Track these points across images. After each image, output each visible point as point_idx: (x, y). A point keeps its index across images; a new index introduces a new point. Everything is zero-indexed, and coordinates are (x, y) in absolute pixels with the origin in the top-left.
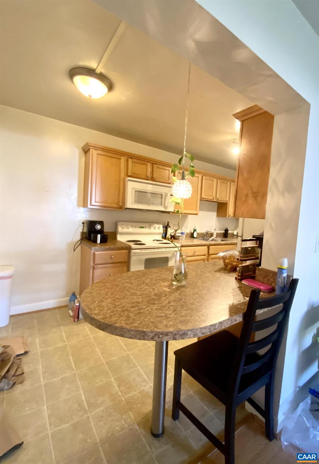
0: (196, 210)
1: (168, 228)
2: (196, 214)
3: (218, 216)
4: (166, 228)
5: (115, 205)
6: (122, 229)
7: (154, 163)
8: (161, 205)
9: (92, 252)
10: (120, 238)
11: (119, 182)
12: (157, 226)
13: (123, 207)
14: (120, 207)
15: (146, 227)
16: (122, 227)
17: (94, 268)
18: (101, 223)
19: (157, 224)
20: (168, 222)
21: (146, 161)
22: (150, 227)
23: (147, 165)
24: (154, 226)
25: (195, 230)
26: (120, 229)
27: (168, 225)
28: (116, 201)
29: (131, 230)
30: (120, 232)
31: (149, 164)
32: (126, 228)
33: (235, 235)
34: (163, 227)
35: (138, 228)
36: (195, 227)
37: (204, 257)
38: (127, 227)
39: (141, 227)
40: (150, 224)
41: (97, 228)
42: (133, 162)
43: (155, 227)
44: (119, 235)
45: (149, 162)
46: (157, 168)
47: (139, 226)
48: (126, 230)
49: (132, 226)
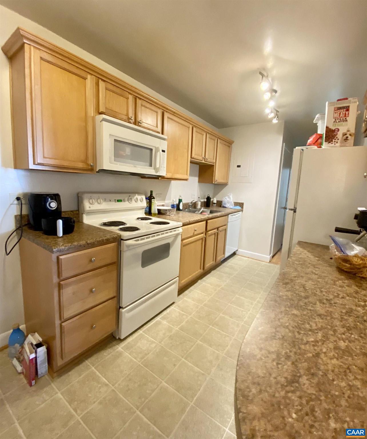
0: (187, 175)
1: (152, 200)
2: (186, 180)
3: (199, 182)
4: (150, 199)
5: (80, 165)
6: (91, 206)
7: (137, 97)
8: (151, 166)
9: (54, 256)
10: (87, 220)
11: (86, 121)
12: (139, 197)
13: (95, 169)
14: (90, 167)
15: (124, 201)
16: (91, 202)
17: (60, 287)
18: (56, 197)
19: (138, 195)
20: (151, 192)
21: (127, 92)
22: (130, 200)
23: (127, 98)
24: (135, 197)
25: (180, 201)
26: (87, 205)
27: (151, 194)
28: (83, 157)
29: (104, 206)
30: (88, 210)
31: (131, 97)
32: (96, 203)
33: (214, 203)
34: (146, 198)
35: (114, 203)
36: (180, 196)
37: (202, 235)
38: (97, 201)
39: (118, 201)
40: (129, 195)
41: (51, 207)
42: (106, 89)
43: (137, 199)
44: (87, 215)
45: (131, 94)
46: (142, 105)
47: (115, 198)
48: (96, 206)
49: (105, 200)
